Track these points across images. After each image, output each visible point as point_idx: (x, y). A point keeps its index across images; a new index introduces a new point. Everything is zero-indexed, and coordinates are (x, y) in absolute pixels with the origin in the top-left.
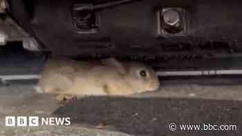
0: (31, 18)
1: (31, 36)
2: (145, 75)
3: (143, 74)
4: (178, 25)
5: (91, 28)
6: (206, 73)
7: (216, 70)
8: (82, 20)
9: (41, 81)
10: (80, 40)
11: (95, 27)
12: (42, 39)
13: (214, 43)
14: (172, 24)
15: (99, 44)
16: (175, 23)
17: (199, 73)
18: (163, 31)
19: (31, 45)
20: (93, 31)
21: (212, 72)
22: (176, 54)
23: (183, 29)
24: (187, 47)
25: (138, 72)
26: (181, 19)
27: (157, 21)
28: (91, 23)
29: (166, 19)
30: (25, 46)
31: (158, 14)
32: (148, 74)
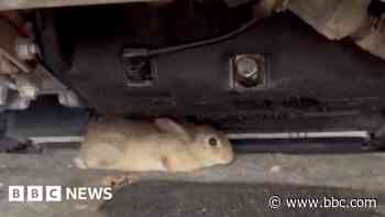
0: (70, 65)
1: (69, 89)
2: (215, 144)
3: (213, 142)
4: (255, 77)
5: (144, 79)
6: (294, 135)
7: (306, 132)
8: (133, 69)
9: (84, 145)
10: (136, 93)
11: (150, 79)
12: (83, 93)
13: (302, 100)
14: (248, 75)
15: (156, 99)
16: (252, 73)
17: (285, 135)
18: (237, 85)
19: (68, 99)
20: (148, 83)
21: (302, 135)
22: (254, 112)
23: (261, 82)
24: (268, 103)
25: (207, 140)
26: (259, 68)
27: (228, 72)
28: (146, 73)
29: (241, 69)
30: (62, 101)
31: (231, 62)
32: (219, 142)
